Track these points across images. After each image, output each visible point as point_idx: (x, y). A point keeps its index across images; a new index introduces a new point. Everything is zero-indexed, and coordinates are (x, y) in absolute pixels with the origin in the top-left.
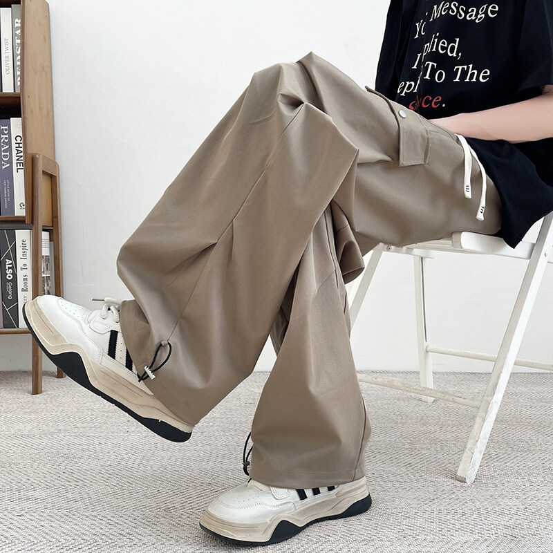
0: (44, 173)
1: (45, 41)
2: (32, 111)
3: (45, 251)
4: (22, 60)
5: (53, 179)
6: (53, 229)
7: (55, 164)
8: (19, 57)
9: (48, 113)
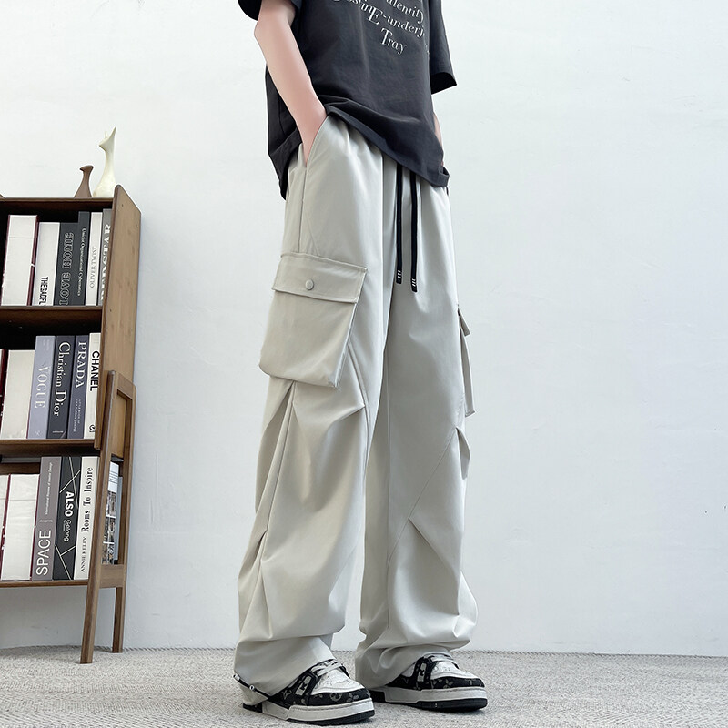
0: (119, 393)
1: (133, 252)
3: (113, 487)
4: (108, 272)
6: (124, 462)
8: (105, 268)
9: (129, 332)
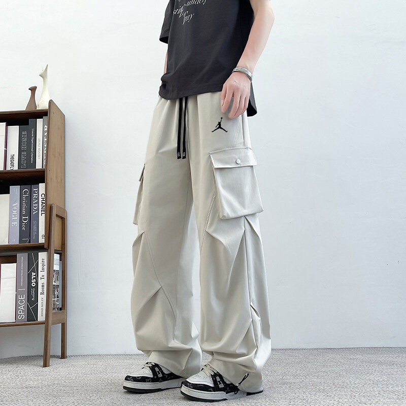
0: (57, 216)
2: (51, 179)
3: (56, 267)
5: (63, 220)
6: (62, 253)
7: (64, 211)
8: (45, 149)
9: (61, 180)
